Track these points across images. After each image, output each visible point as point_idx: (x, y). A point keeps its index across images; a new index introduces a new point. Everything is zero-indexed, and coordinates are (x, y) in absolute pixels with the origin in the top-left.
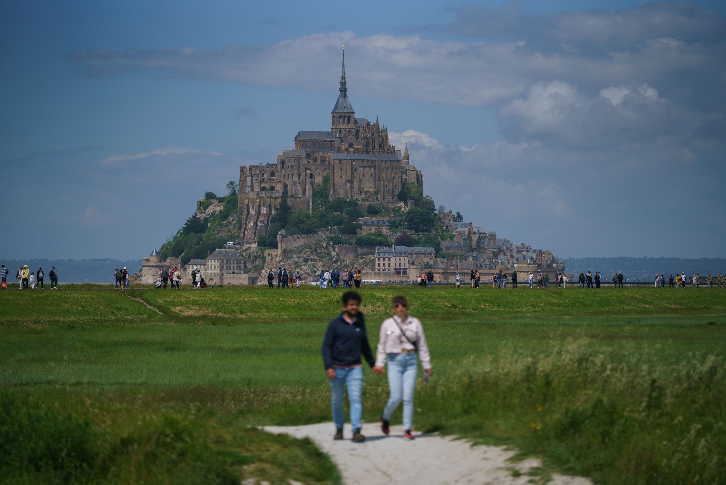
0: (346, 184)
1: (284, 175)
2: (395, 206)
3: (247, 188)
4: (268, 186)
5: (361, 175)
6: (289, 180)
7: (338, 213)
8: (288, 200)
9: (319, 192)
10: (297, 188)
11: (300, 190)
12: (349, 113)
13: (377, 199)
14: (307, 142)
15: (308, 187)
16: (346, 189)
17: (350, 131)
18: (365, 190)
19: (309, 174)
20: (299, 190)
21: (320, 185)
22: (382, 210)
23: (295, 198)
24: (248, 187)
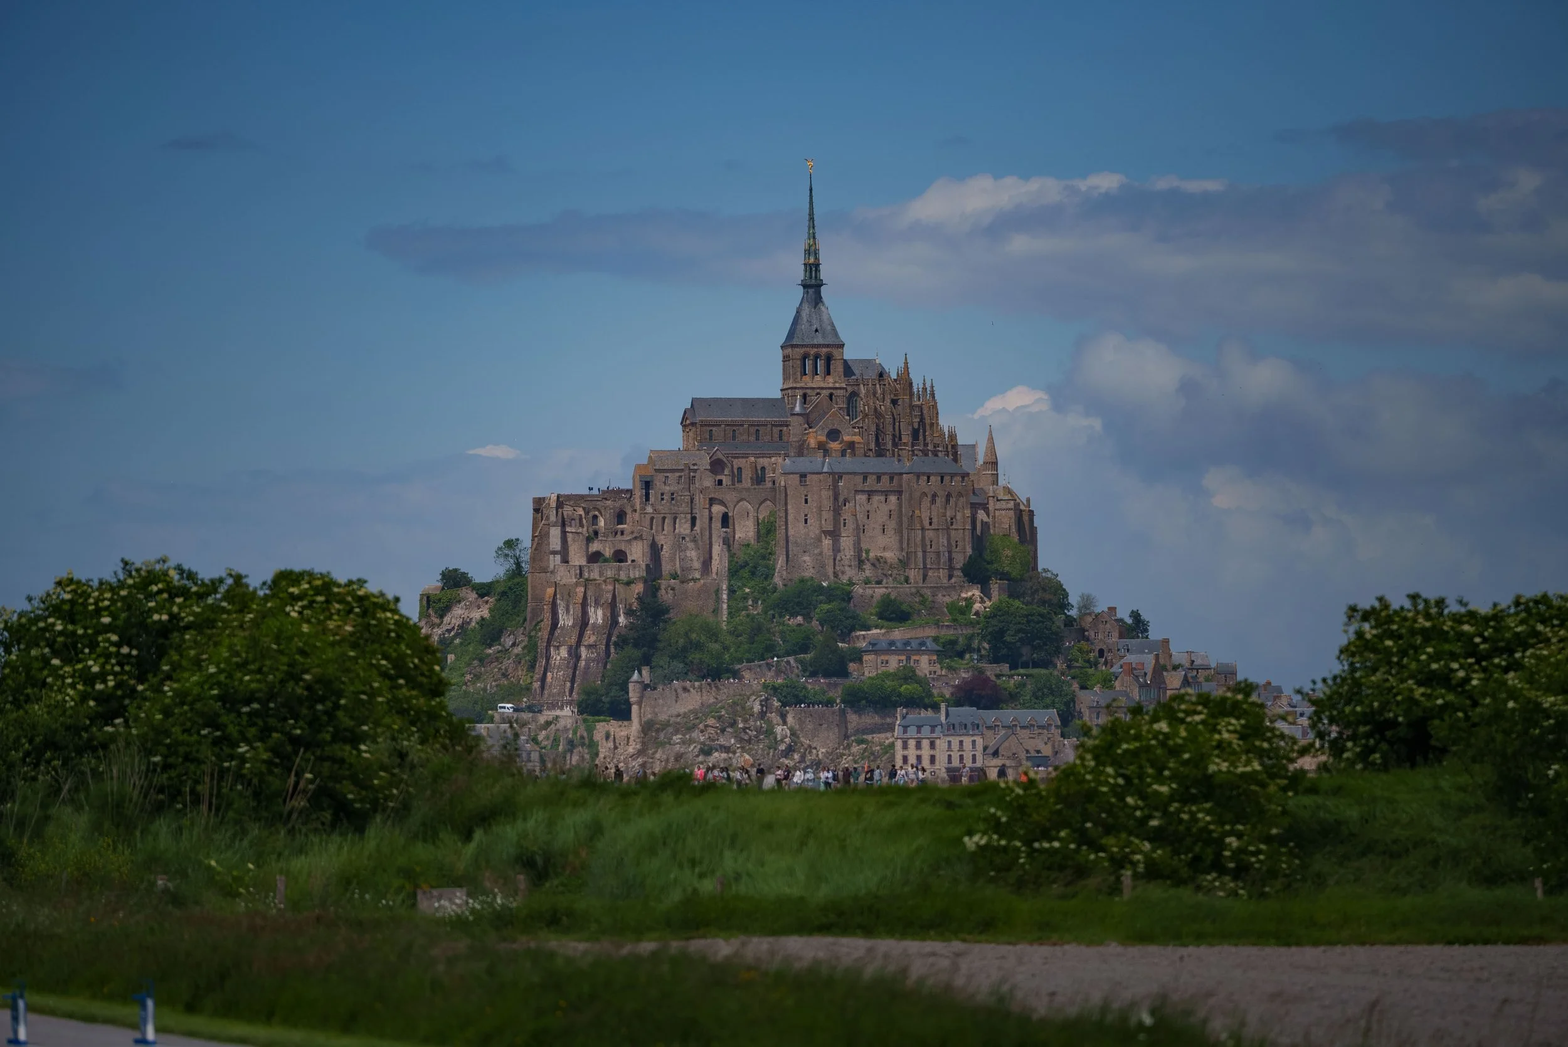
0: (820, 540)
1: (652, 519)
2: (956, 597)
3: (551, 557)
4: (607, 549)
5: (861, 517)
6: (665, 532)
7: (799, 618)
8: (663, 587)
9: (746, 564)
10: (688, 553)
11: (695, 559)
12: (828, 346)
13: (907, 580)
14: (714, 429)
15: (717, 549)
16: (821, 554)
17: (831, 395)
18: (872, 555)
19: (721, 515)
20: (691, 560)
21: (748, 545)
22: (920, 611)
23: (683, 582)
24: (554, 553)
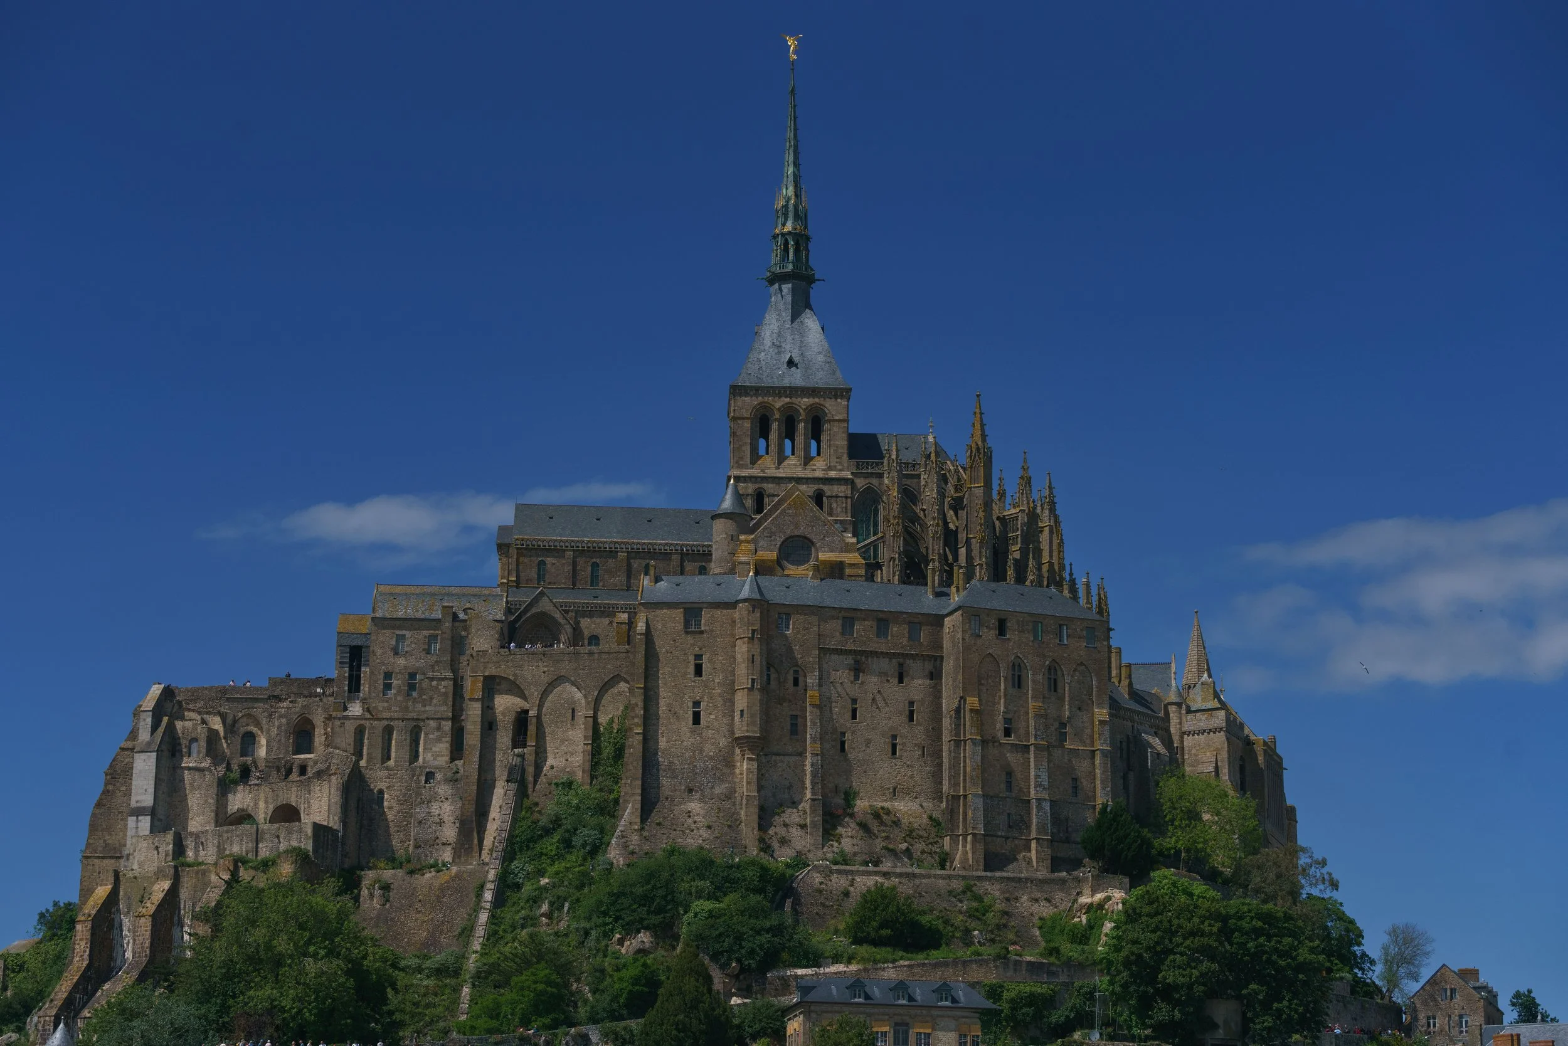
0: (729, 763)
1: (360, 732)
2: (1064, 906)
3: (131, 821)
4: (262, 805)
5: (839, 712)
6: (391, 763)
7: (644, 938)
8: (366, 882)
9: (557, 822)
10: (435, 808)
11: (448, 819)
12: (813, 392)
13: (944, 861)
14: (549, 560)
15: (501, 796)
16: (729, 795)
17: (818, 498)
18: (861, 805)
19: (511, 717)
20: (441, 823)
21: (569, 784)
22: (968, 932)
23: (411, 872)
24: (138, 812)
